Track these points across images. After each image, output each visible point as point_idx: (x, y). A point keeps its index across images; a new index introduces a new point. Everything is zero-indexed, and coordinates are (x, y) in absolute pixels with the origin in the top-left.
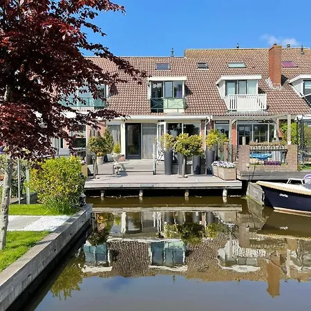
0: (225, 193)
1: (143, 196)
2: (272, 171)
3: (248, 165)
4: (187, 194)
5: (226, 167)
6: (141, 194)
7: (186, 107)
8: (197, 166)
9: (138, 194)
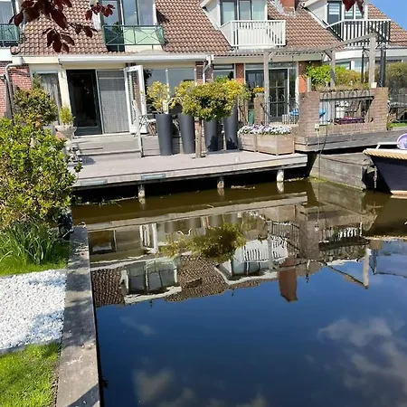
0: (280, 176)
1: (146, 196)
2: (352, 133)
3: (317, 126)
4: (221, 185)
5: (278, 134)
6: (142, 194)
7: (165, 43)
8: (213, 138)
9: (136, 193)
